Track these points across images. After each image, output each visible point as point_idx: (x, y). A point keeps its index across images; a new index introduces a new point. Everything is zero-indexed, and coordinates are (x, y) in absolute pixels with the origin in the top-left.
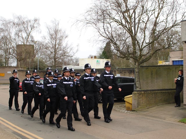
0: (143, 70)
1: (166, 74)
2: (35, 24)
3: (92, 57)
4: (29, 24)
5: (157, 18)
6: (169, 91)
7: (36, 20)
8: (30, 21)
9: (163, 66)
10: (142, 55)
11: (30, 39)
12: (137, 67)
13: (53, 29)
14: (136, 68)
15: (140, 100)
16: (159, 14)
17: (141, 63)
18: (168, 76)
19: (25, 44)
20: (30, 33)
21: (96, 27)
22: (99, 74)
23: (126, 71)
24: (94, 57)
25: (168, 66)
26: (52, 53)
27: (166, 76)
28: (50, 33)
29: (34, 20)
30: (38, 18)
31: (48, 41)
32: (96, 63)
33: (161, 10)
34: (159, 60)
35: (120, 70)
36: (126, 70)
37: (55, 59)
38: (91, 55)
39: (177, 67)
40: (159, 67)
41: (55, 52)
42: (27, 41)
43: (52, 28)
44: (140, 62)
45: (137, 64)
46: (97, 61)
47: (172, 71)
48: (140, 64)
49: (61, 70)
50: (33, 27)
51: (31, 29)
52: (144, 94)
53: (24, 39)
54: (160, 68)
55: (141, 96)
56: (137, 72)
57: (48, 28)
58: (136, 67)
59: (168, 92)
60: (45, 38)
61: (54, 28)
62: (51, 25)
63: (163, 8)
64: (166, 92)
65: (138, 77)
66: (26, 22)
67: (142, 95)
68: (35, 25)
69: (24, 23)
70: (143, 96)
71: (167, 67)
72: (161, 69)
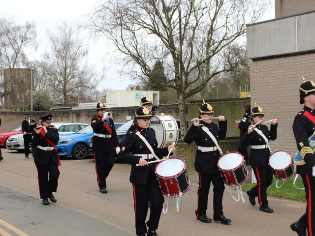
0: (195, 108)
1: (230, 113)
2: (27, 33)
3: (132, 89)
4: (18, 33)
5: (213, 21)
6: (232, 141)
7: (28, 27)
8: (19, 28)
9: (225, 101)
10: (188, 83)
11: (20, 60)
12: (182, 102)
13: (61, 42)
14: (180, 104)
15: (182, 155)
16: (216, 14)
17: (188, 96)
18: (233, 116)
19: (12, 68)
20: (19, 49)
21: (112, 37)
22: (129, 115)
23: (172, 110)
24: (135, 88)
25: (233, 100)
26: (60, 82)
27: (230, 116)
28: (56, 48)
29: (27, 27)
30: (31, 23)
31: (53, 61)
32: (135, 98)
33: (219, 8)
34: (242, 91)
35: (163, 108)
36: (172, 108)
37: (65, 93)
38: (131, 85)
39: (246, 101)
40: (219, 102)
41: (65, 79)
42: (15, 63)
43: (59, 40)
44: (187, 94)
45: (181, 97)
46: (137, 95)
47: (238, 108)
48: (186, 98)
49: (69, 111)
50: (24, 39)
51: (22, 42)
52: (187, 147)
53: (10, 58)
54: (220, 104)
55: (183, 149)
56: (181, 111)
57: (53, 39)
58: (180, 102)
59: (230, 143)
60: (48, 57)
61: (63, 39)
62: (58, 34)
63: (222, 5)
64: (226, 142)
65: (184, 119)
66: (12, 31)
67: (186, 148)
68: (28, 36)
69: (9, 31)
70: (186, 150)
71: (231, 102)
72: (222, 104)
